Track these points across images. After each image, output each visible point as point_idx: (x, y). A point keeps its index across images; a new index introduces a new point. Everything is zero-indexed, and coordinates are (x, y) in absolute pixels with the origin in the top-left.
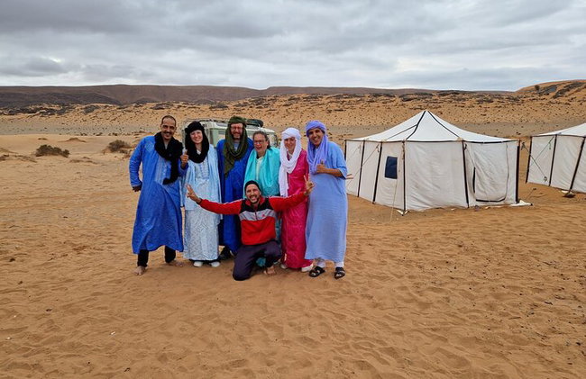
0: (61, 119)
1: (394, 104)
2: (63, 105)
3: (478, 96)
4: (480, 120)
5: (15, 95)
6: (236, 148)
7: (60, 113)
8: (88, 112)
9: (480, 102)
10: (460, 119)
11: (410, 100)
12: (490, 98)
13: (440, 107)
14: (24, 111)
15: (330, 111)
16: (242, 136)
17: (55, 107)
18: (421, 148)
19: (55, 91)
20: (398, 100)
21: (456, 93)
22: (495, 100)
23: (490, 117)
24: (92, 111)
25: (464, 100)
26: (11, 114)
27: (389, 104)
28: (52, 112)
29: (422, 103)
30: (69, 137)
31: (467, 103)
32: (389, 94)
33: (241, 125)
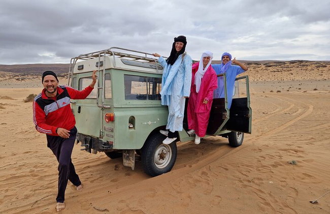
1: (260, 69)
3: (316, 64)
4: (319, 78)
9: (318, 67)
10: (306, 77)
11: (271, 66)
12: (324, 65)
13: (291, 70)
20: (263, 67)
21: (302, 62)
22: (328, 66)
23: (325, 76)
25: (307, 66)
27: (257, 69)
29: (279, 68)
31: (309, 68)
32: (257, 63)
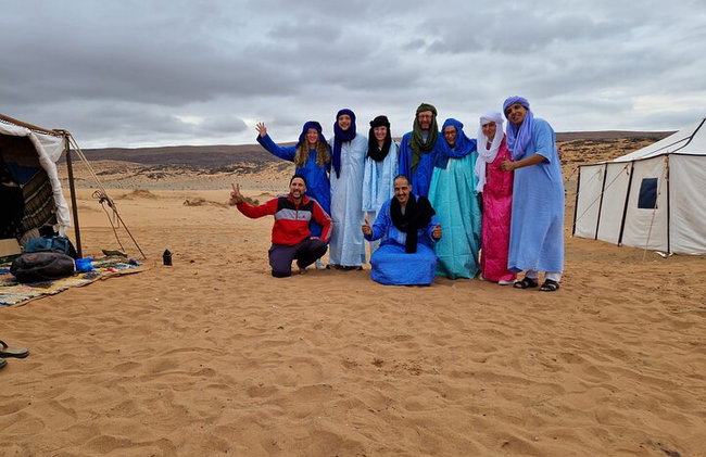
0: (256, 177)
2: (259, 163)
5: (218, 154)
6: (425, 140)
7: (255, 171)
8: (282, 169)
14: (223, 170)
15: (565, 163)
16: (430, 126)
17: (252, 166)
18: (695, 163)
19: (253, 149)
24: (285, 168)
26: (212, 173)
28: (248, 170)
30: (261, 193)
33: (430, 113)
